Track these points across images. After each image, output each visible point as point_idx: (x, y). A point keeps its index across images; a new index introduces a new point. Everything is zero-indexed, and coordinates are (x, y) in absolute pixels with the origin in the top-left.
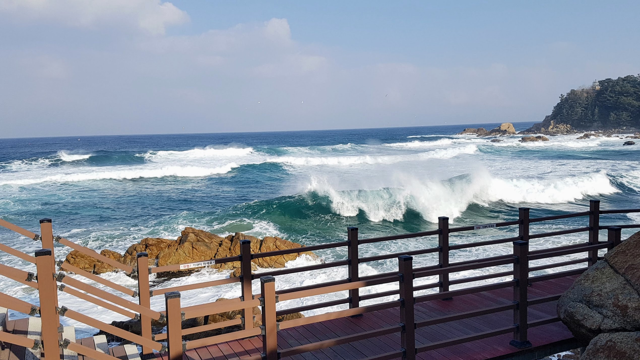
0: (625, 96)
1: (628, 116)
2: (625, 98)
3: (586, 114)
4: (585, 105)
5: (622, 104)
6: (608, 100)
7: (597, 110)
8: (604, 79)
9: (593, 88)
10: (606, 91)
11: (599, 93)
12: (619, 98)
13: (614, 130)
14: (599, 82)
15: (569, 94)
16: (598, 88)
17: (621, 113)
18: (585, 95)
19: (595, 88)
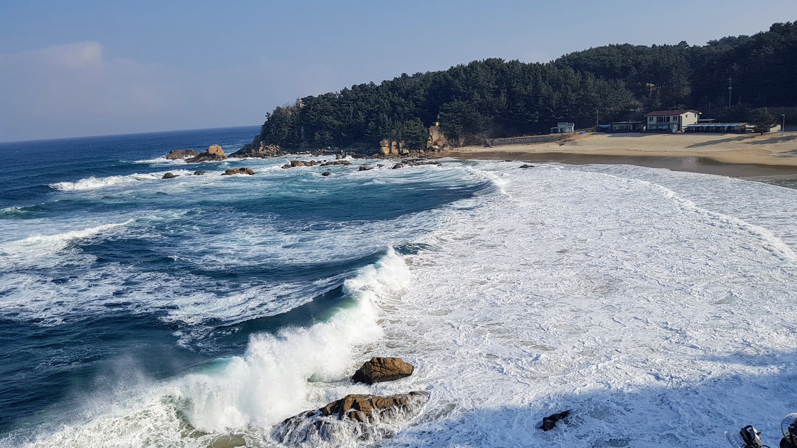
0: (326, 115)
1: (331, 136)
2: (327, 117)
3: (293, 134)
4: (291, 124)
5: (324, 123)
6: (312, 119)
7: (302, 130)
8: (306, 97)
9: (297, 105)
10: (309, 109)
11: (304, 111)
12: (321, 117)
13: (320, 150)
14: (302, 99)
15: (275, 112)
16: (302, 105)
17: (325, 133)
18: (290, 113)
19: (299, 105)
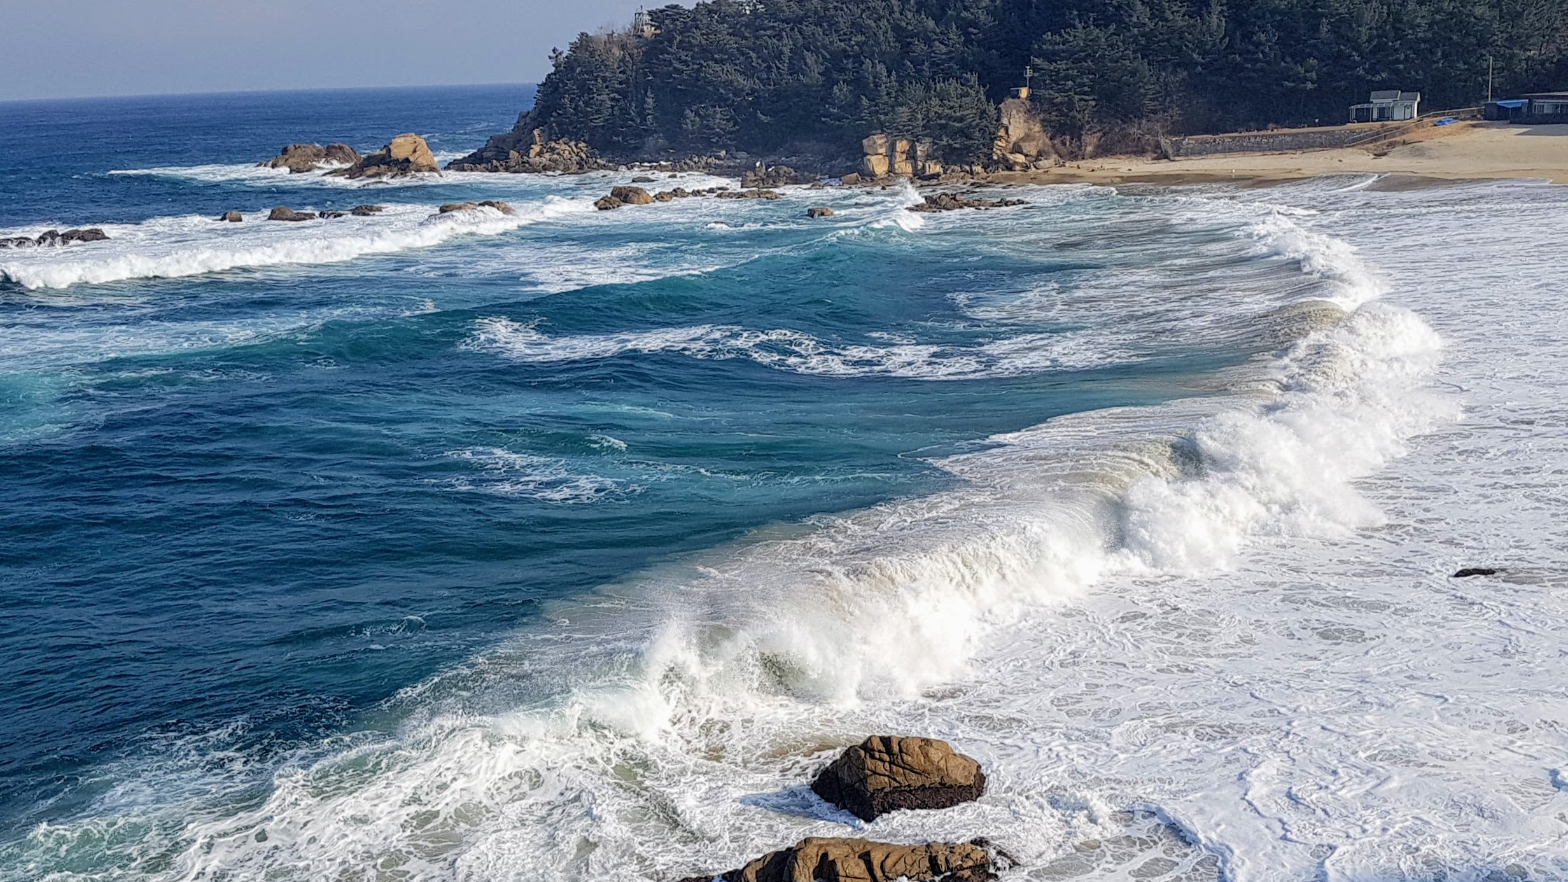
0: (716, 62)
1: (728, 120)
2: (718, 68)
3: (624, 111)
4: (621, 83)
5: (710, 83)
6: (676, 70)
7: (650, 101)
8: (663, 7)
9: (638, 33)
10: (670, 41)
11: (654, 49)
12: (702, 65)
13: (696, 159)
14: (650, 13)
15: (575, 48)
16: (649, 31)
17: (711, 111)
18: (617, 52)
19: (643, 30)
